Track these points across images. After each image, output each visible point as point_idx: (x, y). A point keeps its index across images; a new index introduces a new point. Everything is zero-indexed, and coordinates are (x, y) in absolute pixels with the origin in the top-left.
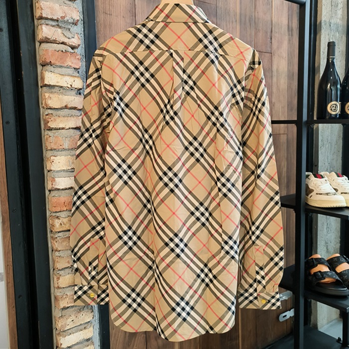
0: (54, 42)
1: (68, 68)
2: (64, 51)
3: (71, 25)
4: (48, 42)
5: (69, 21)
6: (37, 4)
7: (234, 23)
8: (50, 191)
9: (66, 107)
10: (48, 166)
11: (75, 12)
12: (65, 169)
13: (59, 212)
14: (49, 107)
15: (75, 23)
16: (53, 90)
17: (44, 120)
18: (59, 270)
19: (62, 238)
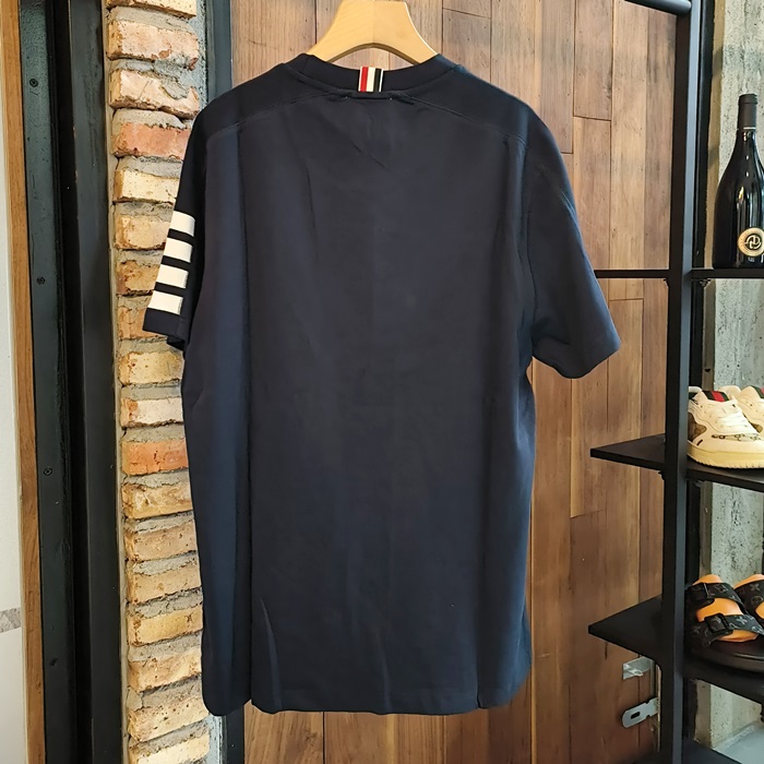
0: (146, 107)
1: (172, 161)
2: (165, 126)
3: (181, 69)
4: (132, 108)
5: (178, 61)
6: (110, 26)
8: (125, 429)
10: (123, 373)
11: (190, 42)
12: (159, 380)
13: (143, 475)
14: (128, 247)
15: (189, 67)
16: (139, 211)
17: (118, 275)
18: (139, 604)
19: (147, 534)
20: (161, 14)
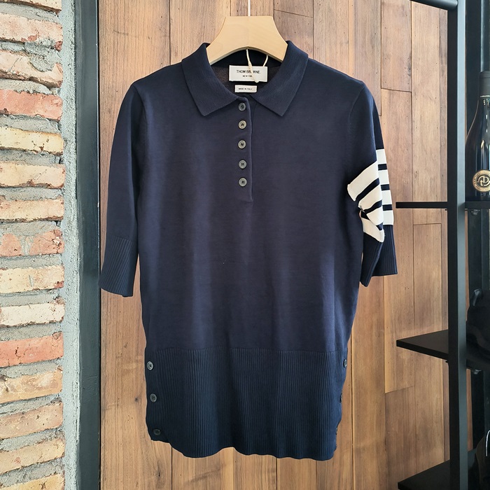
0: (16, 77)
1: (38, 119)
2: (31, 92)
3: (48, 50)
4: (6, 79)
5: (44, 44)
7: (344, 45)
9: (30, 184)
11: (55, 29)
12: (22, 291)
13: (5, 368)
15: (56, 47)
16: (10, 157)
19: (7, 417)
20: (32, 9)
